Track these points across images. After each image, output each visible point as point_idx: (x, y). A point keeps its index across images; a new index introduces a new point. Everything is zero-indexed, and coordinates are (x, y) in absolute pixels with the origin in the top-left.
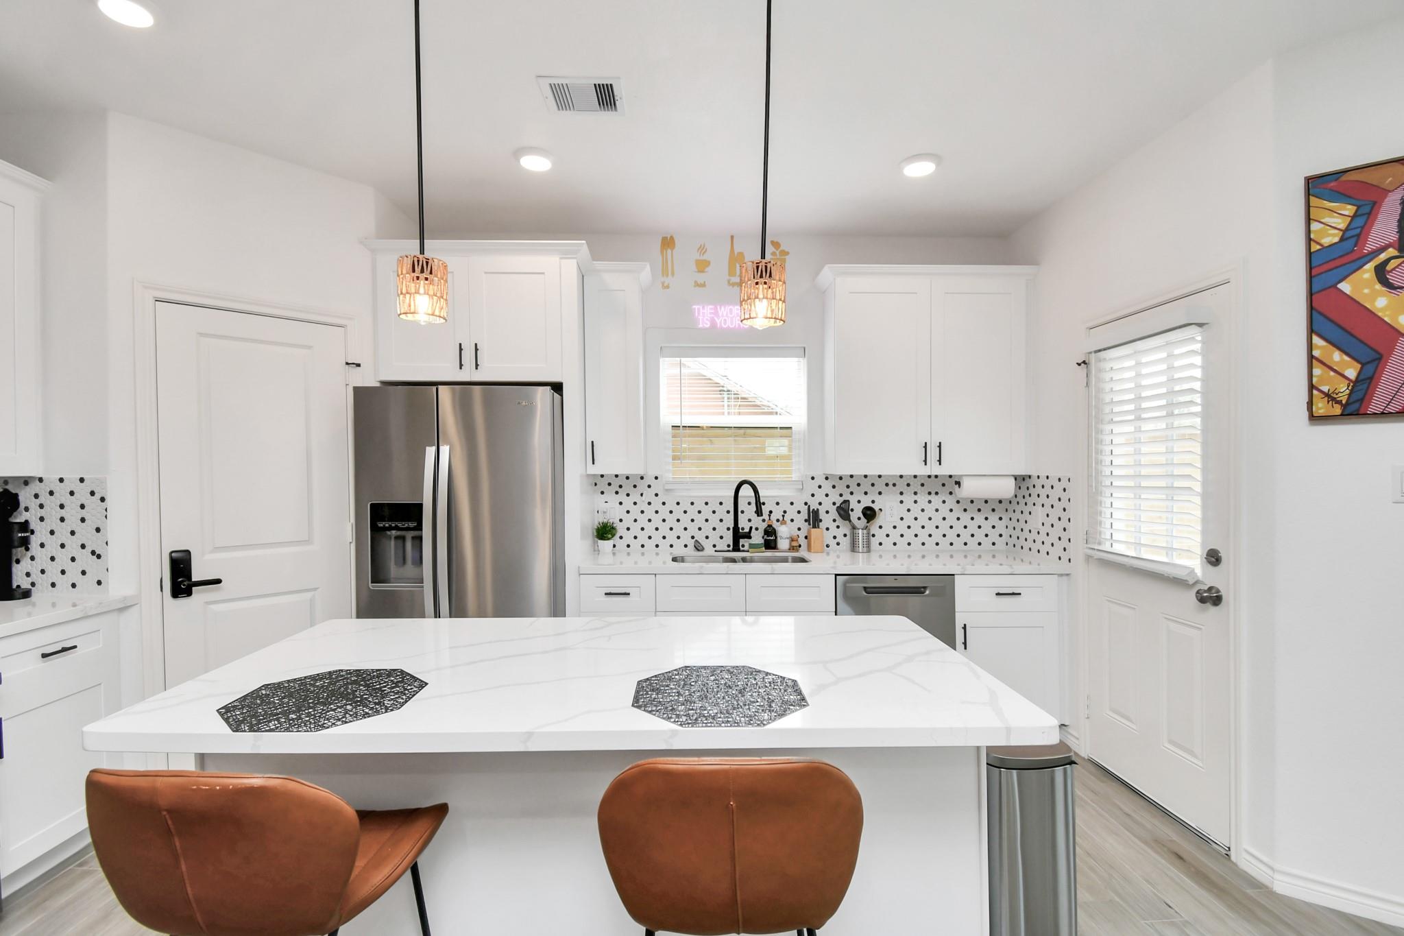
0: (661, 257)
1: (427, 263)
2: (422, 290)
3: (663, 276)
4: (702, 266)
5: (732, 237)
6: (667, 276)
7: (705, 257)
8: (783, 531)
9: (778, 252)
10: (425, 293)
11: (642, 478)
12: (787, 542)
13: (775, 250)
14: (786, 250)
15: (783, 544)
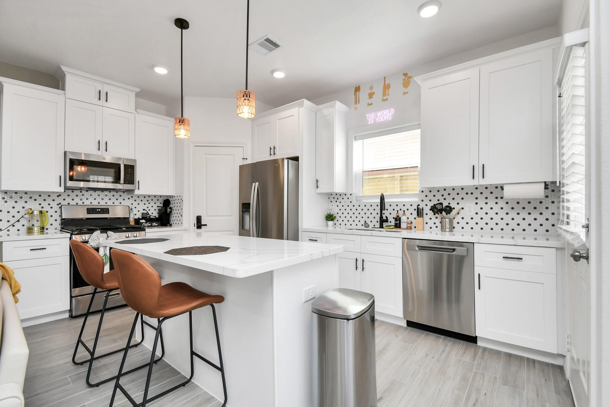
0: (355, 96)
1: (184, 120)
2: (182, 128)
3: (355, 104)
4: (371, 95)
5: (385, 78)
6: (357, 104)
7: (373, 91)
8: (404, 219)
9: (406, 78)
10: (183, 129)
11: (346, 195)
12: (406, 224)
13: (405, 78)
14: (411, 76)
15: (403, 225)
